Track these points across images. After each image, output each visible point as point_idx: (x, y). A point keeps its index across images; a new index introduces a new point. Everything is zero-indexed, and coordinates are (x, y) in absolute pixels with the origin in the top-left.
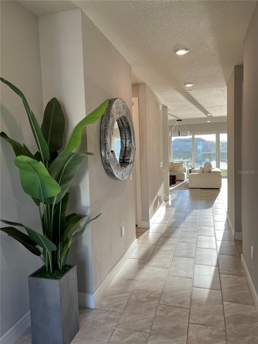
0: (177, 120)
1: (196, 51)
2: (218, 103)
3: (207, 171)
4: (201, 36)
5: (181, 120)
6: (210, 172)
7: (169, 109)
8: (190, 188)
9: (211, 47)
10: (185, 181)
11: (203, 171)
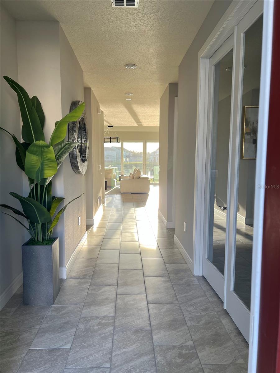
0: (108, 126)
1: (142, 68)
2: (149, 113)
3: (136, 177)
4: (149, 58)
5: (112, 127)
6: (139, 178)
7: (105, 115)
8: (122, 193)
9: (155, 67)
10: (115, 187)
11: (133, 177)
